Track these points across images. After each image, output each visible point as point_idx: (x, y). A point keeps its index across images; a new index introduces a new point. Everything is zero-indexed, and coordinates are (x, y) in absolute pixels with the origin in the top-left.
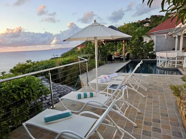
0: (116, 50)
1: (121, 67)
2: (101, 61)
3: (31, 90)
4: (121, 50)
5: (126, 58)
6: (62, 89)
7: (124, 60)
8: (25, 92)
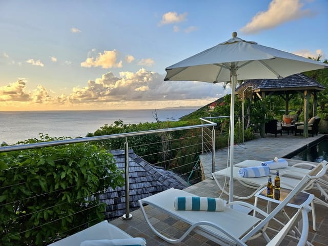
0: (287, 113)
1: (298, 148)
2: (251, 131)
3: (77, 174)
4: (299, 113)
5: (310, 128)
6: (160, 179)
7: (305, 133)
8: (63, 176)
